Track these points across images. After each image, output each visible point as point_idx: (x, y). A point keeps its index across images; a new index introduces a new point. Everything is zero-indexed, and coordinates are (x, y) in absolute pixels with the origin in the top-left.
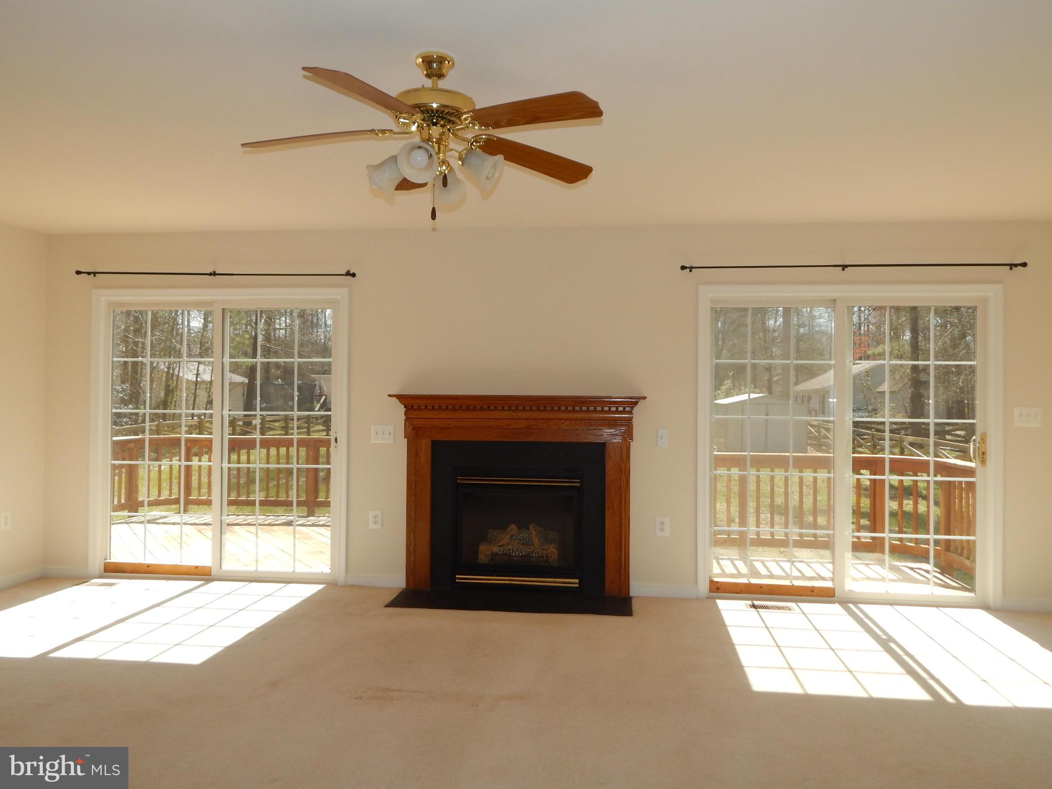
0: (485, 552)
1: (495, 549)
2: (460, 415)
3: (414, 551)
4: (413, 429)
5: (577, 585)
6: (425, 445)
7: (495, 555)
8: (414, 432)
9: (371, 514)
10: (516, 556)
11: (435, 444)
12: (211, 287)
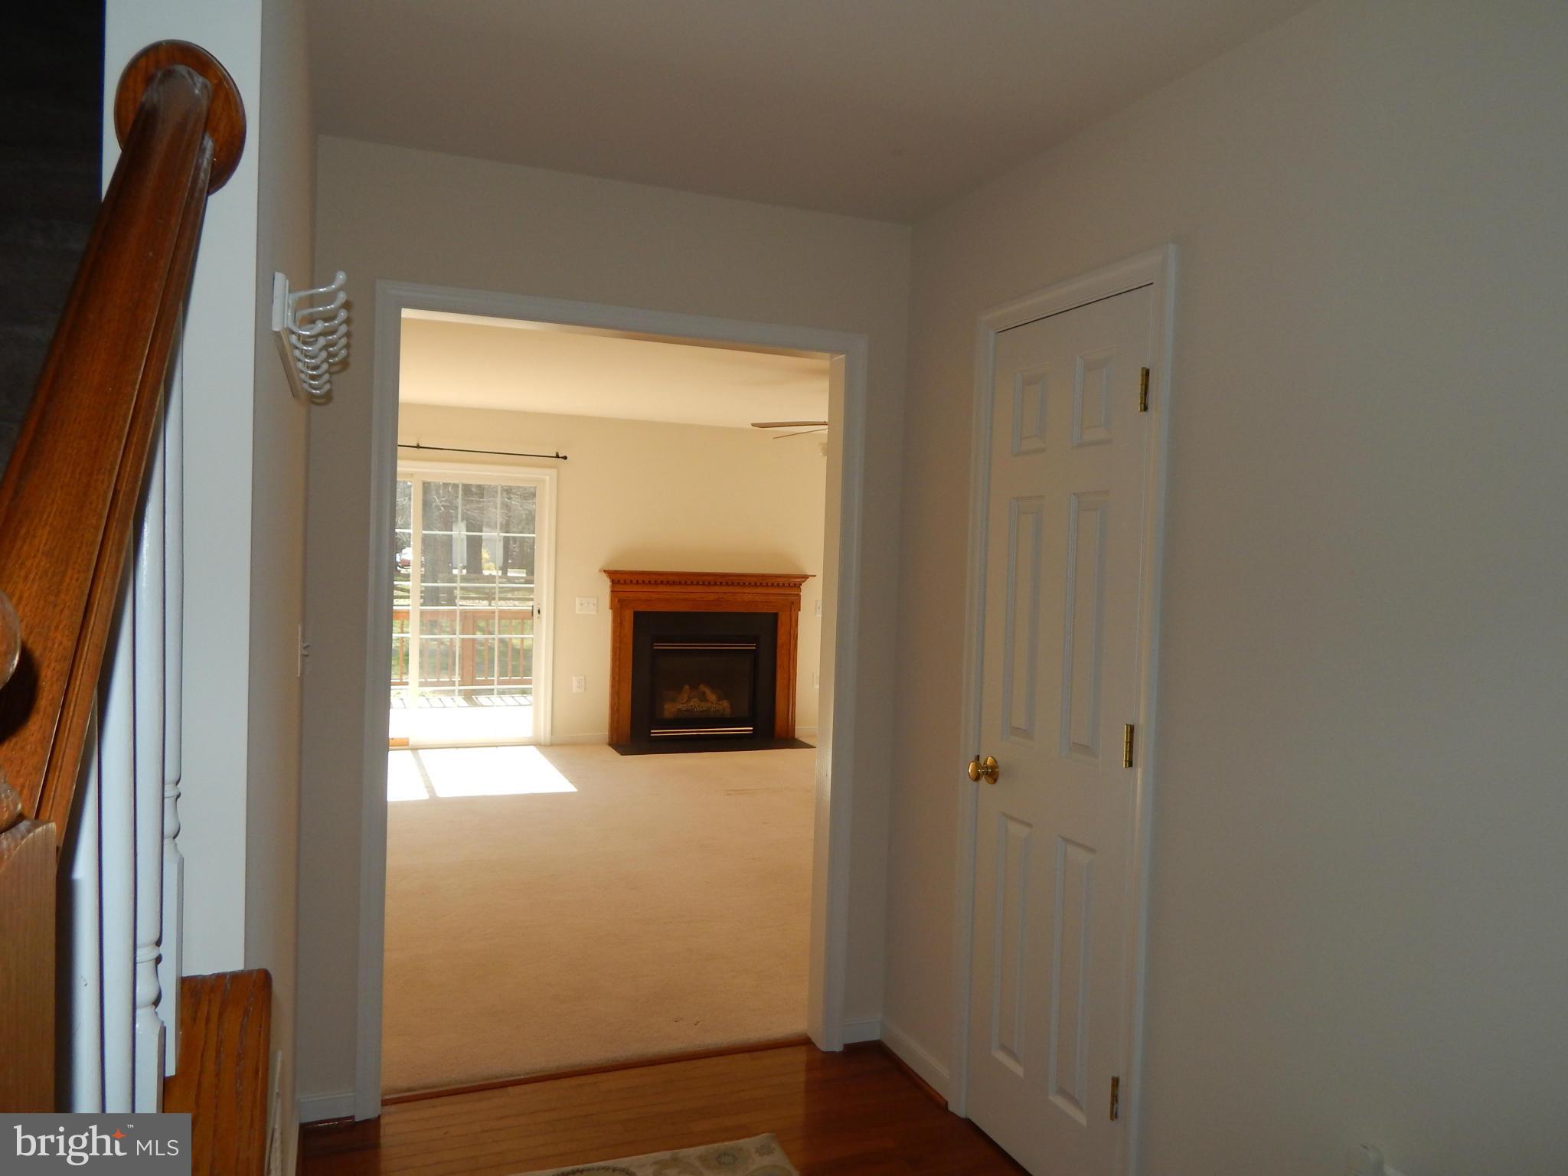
0: (670, 709)
1: (680, 706)
2: (661, 588)
3: (618, 710)
4: (619, 601)
5: (751, 732)
6: (629, 616)
7: (679, 710)
8: (619, 604)
9: (575, 680)
10: (697, 711)
11: (637, 615)
12: (414, 459)
